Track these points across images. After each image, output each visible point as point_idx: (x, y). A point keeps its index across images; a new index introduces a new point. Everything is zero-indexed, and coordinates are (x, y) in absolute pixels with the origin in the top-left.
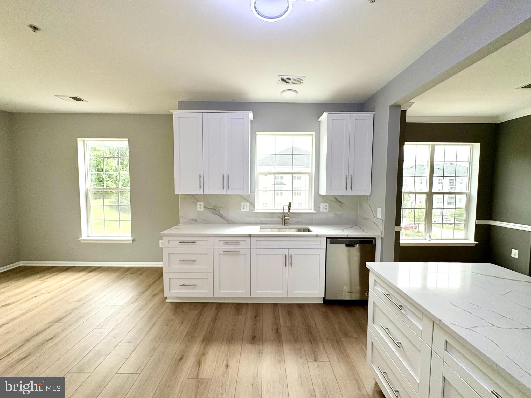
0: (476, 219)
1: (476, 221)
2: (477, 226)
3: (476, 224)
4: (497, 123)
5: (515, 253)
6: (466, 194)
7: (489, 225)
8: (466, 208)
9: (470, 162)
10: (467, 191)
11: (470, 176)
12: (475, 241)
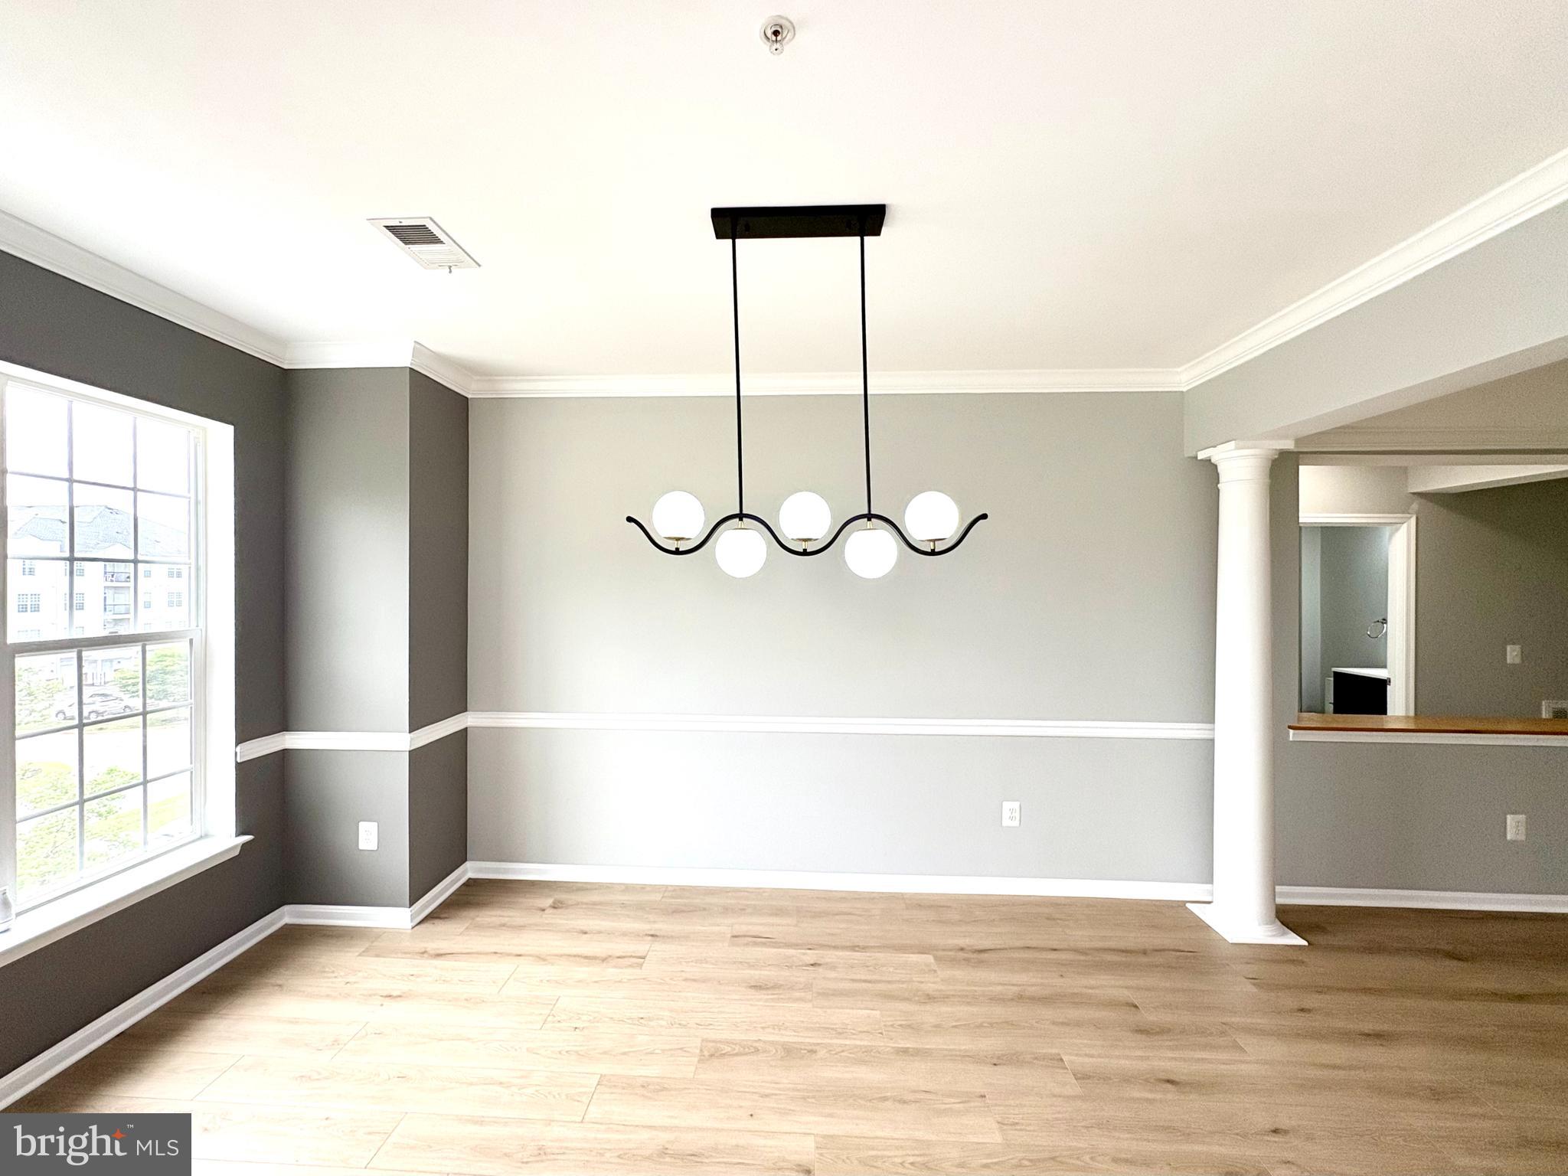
0: (239, 741)
1: (239, 748)
2: (241, 767)
3: (238, 760)
4: (286, 367)
5: (367, 837)
6: (191, 641)
7: (284, 750)
8: (193, 700)
9: (197, 503)
10: (195, 628)
11: (201, 563)
12: (238, 835)
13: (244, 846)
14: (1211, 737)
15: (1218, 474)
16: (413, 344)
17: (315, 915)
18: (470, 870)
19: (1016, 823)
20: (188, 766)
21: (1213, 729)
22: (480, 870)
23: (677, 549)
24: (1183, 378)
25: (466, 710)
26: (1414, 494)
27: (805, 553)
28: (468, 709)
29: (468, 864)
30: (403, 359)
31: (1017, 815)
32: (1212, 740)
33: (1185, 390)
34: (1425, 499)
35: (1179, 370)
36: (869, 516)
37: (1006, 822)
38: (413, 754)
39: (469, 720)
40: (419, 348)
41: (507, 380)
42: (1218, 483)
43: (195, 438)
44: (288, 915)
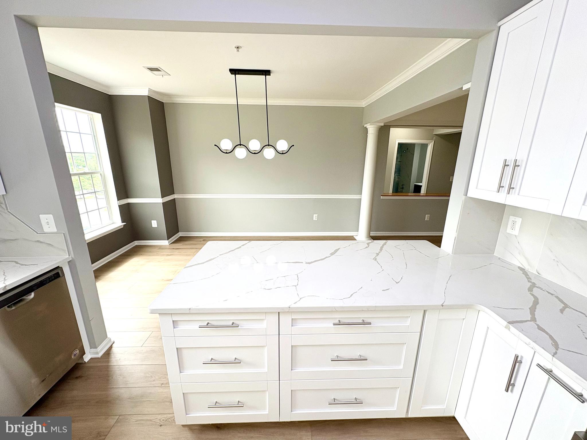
0: (118, 200)
1: (118, 202)
2: (120, 206)
3: (119, 205)
4: (110, 94)
5: (154, 224)
6: (101, 174)
7: (128, 203)
8: (104, 189)
9: (94, 136)
10: (100, 171)
11: (99, 153)
12: (122, 223)
13: (124, 225)
14: (361, 198)
15: (367, 131)
16: (148, 89)
17: (144, 243)
18: (180, 234)
19: (317, 219)
20: (106, 206)
21: (361, 196)
22: (183, 234)
23: (226, 152)
24: (363, 104)
25: (174, 194)
26: (435, 134)
27: (255, 153)
28: (175, 193)
29: (179, 233)
30: (145, 93)
31: (317, 218)
32: (361, 199)
33: (364, 107)
34: (438, 136)
35: (362, 101)
36: (269, 145)
37: (314, 219)
38: (163, 204)
39: (175, 196)
40: (150, 90)
41: (176, 98)
42: (367, 133)
43: (90, 117)
44: (136, 243)
